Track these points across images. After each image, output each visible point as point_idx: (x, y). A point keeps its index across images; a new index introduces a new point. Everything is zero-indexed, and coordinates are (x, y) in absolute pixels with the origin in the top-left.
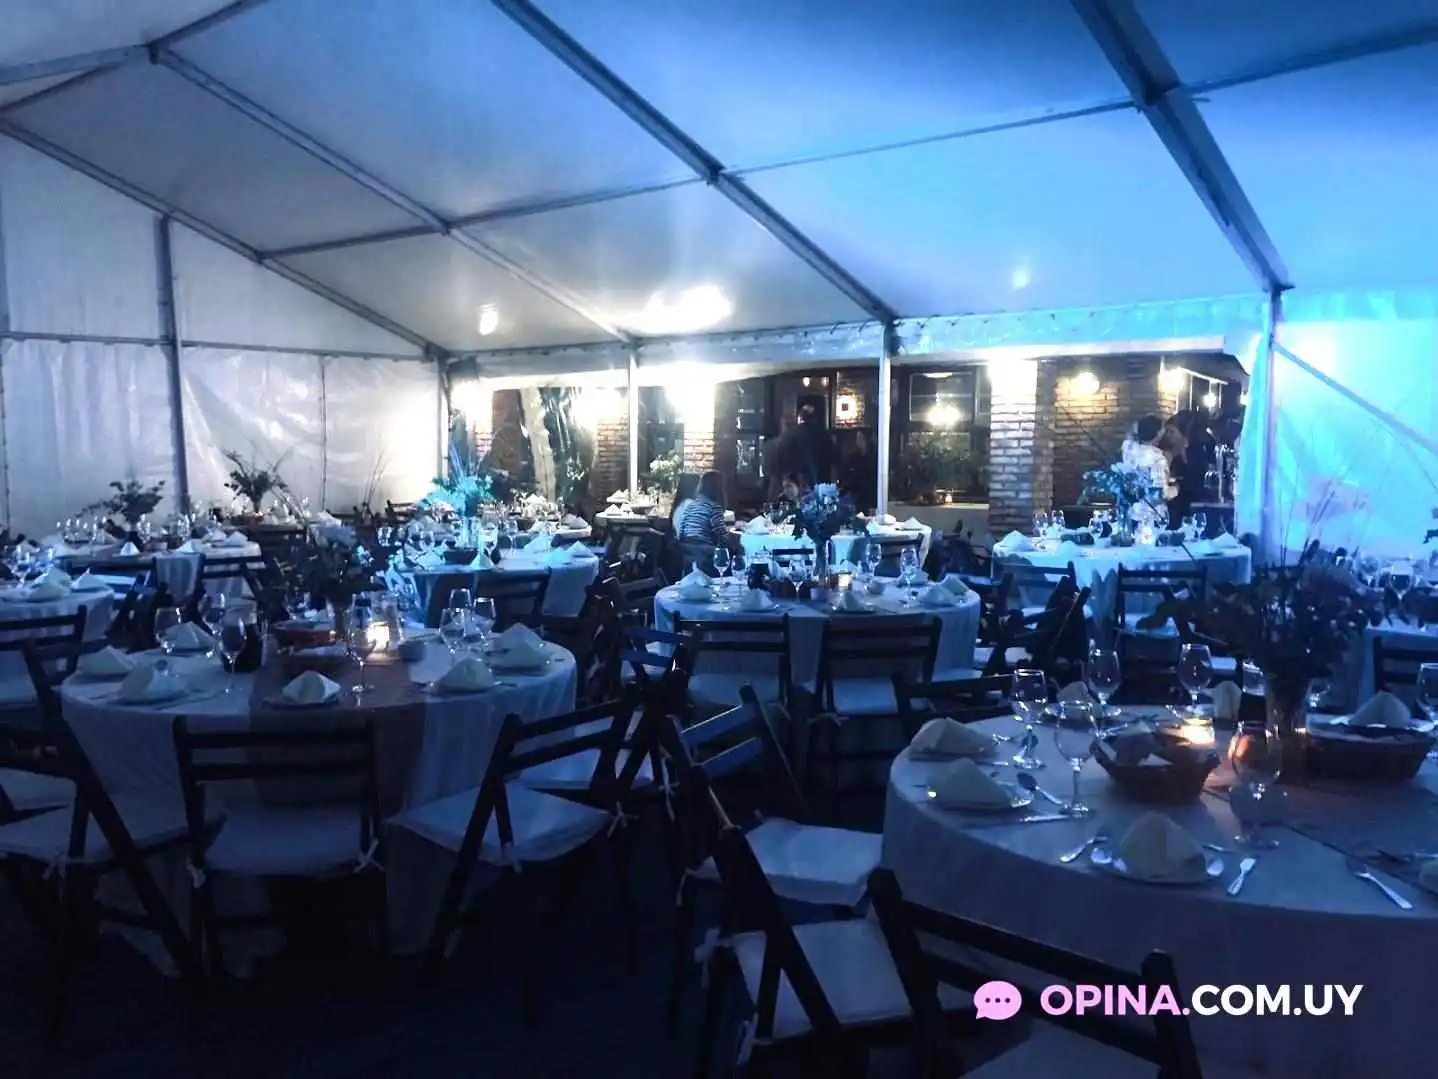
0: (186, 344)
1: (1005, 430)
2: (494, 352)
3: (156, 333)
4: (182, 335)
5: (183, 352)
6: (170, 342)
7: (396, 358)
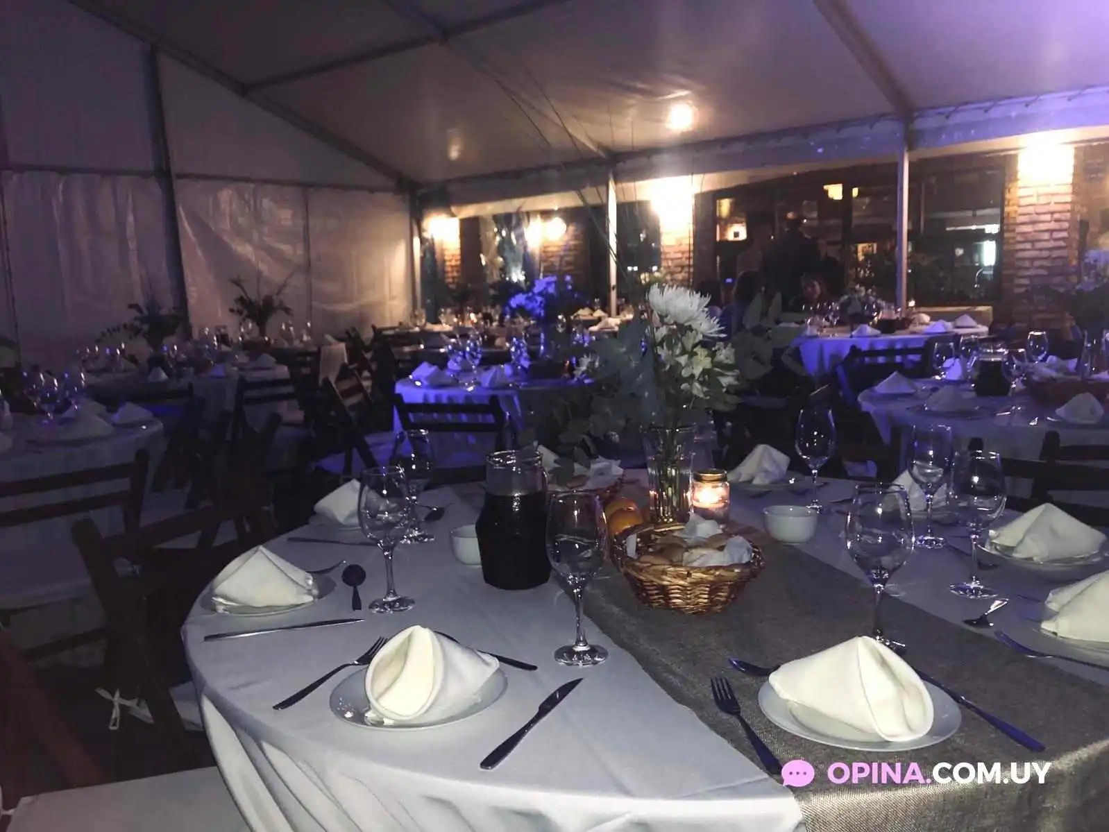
0: (180, 176)
1: (1033, 223)
2: (463, 180)
3: (150, 166)
4: (175, 168)
5: (178, 184)
6: (165, 175)
7: (372, 190)
